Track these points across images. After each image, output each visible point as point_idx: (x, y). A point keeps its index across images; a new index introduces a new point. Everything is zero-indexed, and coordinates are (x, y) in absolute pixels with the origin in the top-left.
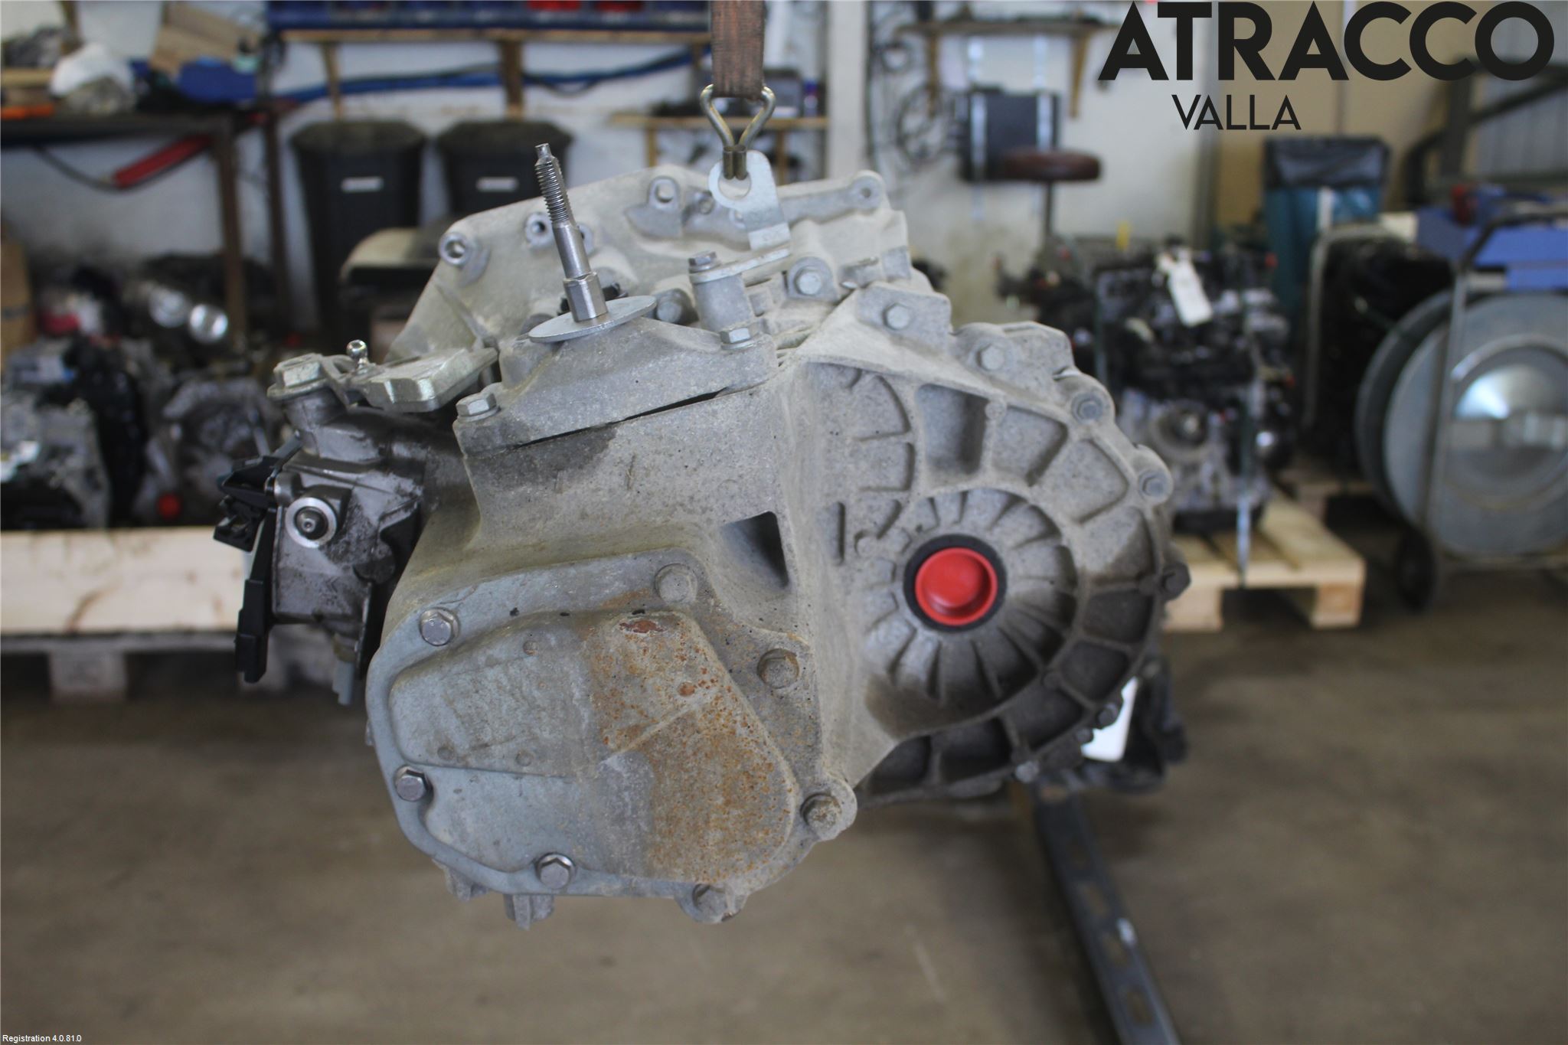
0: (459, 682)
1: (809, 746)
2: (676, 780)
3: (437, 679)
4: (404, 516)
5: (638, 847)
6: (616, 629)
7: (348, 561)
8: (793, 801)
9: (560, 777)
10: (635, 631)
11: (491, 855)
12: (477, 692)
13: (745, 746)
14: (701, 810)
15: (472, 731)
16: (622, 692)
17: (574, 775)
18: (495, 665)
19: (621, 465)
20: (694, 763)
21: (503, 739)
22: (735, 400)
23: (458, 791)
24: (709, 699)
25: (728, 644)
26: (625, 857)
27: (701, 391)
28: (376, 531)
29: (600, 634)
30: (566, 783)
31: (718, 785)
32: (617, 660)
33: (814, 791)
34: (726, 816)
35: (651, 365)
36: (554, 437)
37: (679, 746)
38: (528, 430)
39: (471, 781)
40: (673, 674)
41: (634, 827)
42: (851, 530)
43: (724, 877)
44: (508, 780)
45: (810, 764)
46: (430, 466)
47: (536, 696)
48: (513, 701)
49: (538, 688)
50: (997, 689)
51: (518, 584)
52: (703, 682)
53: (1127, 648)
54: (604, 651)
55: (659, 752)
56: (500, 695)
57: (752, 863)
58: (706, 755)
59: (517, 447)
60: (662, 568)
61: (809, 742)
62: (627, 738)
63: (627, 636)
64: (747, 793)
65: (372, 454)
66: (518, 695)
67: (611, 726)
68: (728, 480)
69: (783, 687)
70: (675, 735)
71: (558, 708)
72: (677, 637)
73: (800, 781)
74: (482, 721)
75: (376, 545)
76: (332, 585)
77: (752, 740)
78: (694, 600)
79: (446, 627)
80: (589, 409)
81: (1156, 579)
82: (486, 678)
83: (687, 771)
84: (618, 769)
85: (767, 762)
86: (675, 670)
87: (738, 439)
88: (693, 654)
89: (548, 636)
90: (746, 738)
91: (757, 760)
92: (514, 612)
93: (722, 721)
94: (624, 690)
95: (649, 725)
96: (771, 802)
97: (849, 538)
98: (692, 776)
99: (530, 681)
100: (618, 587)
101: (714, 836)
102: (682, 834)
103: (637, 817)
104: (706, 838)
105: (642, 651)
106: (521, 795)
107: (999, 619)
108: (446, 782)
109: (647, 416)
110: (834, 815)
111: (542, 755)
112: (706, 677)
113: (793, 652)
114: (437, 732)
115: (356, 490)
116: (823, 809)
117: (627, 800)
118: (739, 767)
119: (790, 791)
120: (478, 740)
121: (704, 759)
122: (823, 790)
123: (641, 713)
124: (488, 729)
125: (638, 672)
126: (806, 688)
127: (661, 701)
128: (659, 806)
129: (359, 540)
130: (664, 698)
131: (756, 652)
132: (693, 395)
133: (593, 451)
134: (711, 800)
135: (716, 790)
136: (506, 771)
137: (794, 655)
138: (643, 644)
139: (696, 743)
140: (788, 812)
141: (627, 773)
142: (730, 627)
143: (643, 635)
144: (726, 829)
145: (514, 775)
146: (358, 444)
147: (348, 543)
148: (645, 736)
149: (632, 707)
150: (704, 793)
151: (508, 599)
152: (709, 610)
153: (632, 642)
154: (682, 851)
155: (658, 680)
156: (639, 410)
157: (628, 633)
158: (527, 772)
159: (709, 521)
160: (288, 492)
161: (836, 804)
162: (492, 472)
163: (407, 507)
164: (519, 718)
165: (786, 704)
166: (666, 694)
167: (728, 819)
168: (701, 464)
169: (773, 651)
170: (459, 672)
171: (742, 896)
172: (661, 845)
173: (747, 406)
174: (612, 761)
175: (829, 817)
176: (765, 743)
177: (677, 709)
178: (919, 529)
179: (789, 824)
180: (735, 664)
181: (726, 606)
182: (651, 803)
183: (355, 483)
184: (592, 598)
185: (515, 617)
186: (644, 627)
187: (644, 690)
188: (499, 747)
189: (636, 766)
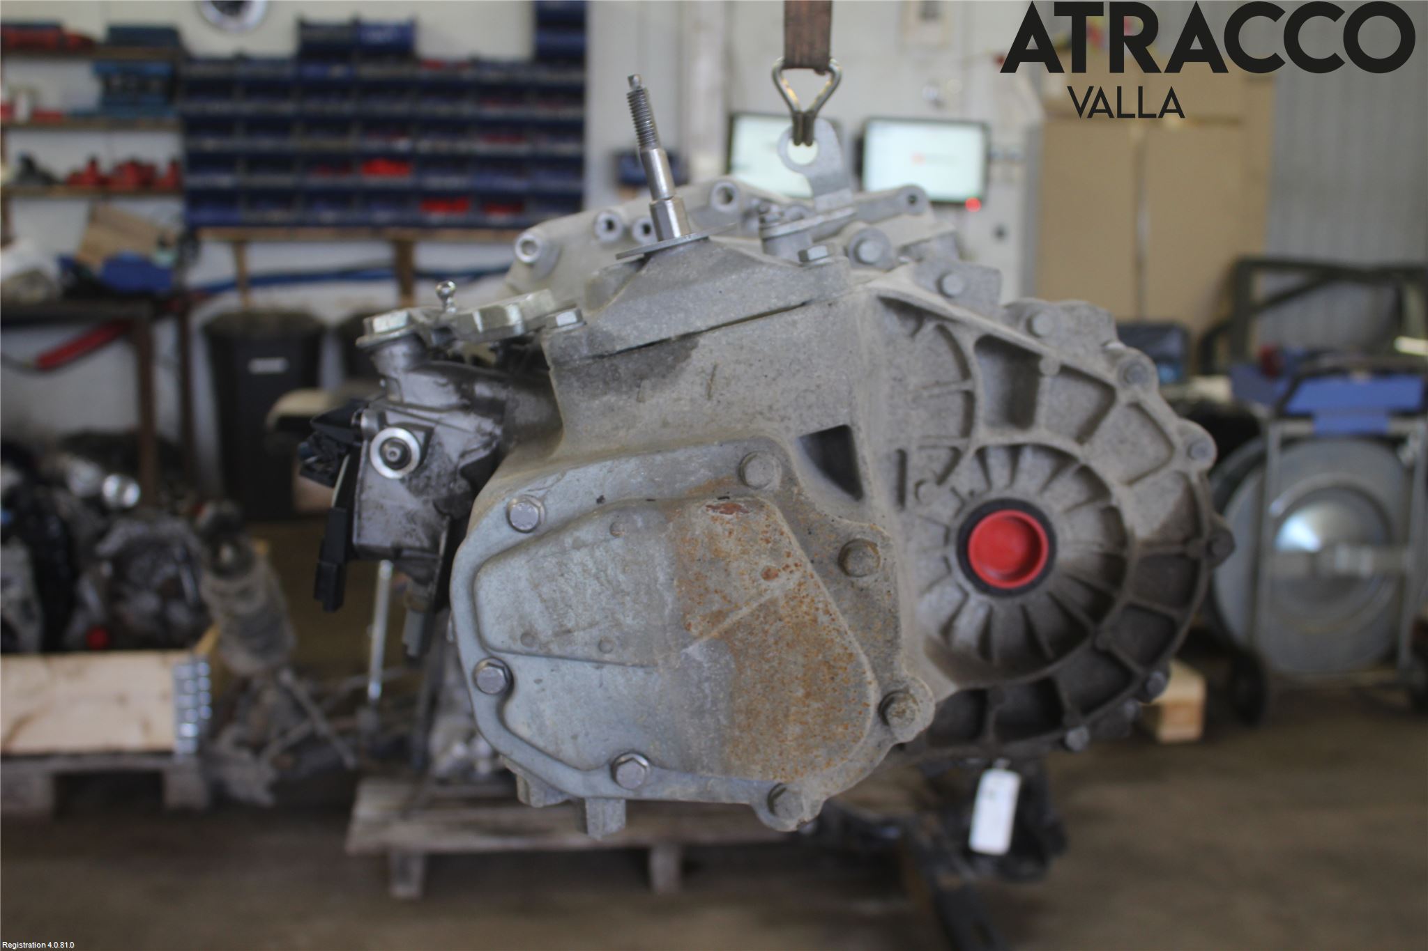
0: (546, 564)
1: (889, 641)
2: (756, 671)
3: (523, 562)
4: (483, 454)
5: (717, 742)
6: (702, 511)
7: (428, 494)
8: (874, 696)
9: (642, 666)
10: (722, 512)
11: (568, 751)
12: (562, 575)
13: (827, 634)
14: (781, 702)
15: (555, 617)
16: (706, 576)
17: (656, 665)
18: (581, 547)
19: (703, 375)
20: (775, 652)
21: (586, 625)
22: (814, 312)
23: (538, 681)
24: (792, 585)
25: (810, 533)
26: (703, 752)
27: (781, 304)
28: (456, 467)
29: (686, 515)
30: (646, 673)
31: (799, 676)
32: (702, 542)
33: (893, 688)
34: (806, 709)
35: (734, 277)
36: (640, 347)
37: (761, 635)
38: (614, 340)
39: (552, 670)
40: (757, 557)
41: (713, 720)
42: (912, 477)
43: (802, 775)
44: (588, 668)
45: (889, 660)
46: (510, 405)
47: (621, 580)
48: (598, 585)
49: (624, 572)
50: (1049, 652)
51: (605, 470)
52: (787, 566)
53: (1174, 613)
54: (689, 533)
55: (741, 641)
56: (585, 579)
57: (830, 760)
58: (788, 644)
59: (602, 357)
60: (748, 455)
61: (889, 637)
62: (710, 624)
63: (713, 517)
64: (827, 685)
65: (454, 399)
66: (603, 579)
67: (694, 612)
68: (806, 391)
69: (865, 575)
70: (757, 623)
71: (642, 593)
72: (762, 519)
73: (879, 679)
74: (567, 605)
75: (455, 480)
76: (411, 517)
77: (834, 629)
78: (778, 488)
79: (534, 512)
80: (674, 317)
81: (1202, 542)
82: (572, 560)
83: (768, 661)
84: (699, 658)
85: (848, 651)
86: (759, 553)
87: (816, 349)
88: (777, 537)
89: (635, 517)
90: (828, 627)
91: (838, 650)
92: (600, 500)
93: (804, 608)
94: (709, 574)
95: (732, 611)
96: (851, 695)
97: (910, 485)
98: (772, 667)
99: (616, 564)
100: (703, 475)
101: (793, 730)
102: (761, 728)
103: (717, 710)
104: (785, 732)
105: (727, 533)
106: (601, 685)
107: (1050, 583)
108: (527, 671)
109: (730, 327)
110: (913, 712)
111: (624, 643)
112: (790, 561)
113: (875, 542)
114: (521, 617)
115: (438, 429)
116: (902, 705)
117: (707, 691)
118: (820, 657)
119: (870, 683)
120: (562, 626)
121: (785, 648)
122: (901, 687)
123: (724, 598)
124: (571, 614)
125: (723, 555)
126: (886, 579)
127: (744, 585)
128: (739, 697)
129: (439, 476)
130: (748, 582)
131: (837, 542)
132: (774, 307)
133: (677, 360)
134: (791, 692)
135: (797, 681)
136: (588, 660)
137: (876, 545)
138: (729, 526)
139: (778, 631)
140: (868, 705)
141: (707, 663)
142: (812, 516)
143: (728, 517)
144: (806, 723)
145: (595, 665)
146: (441, 389)
147: (429, 478)
148: (727, 623)
149: (716, 592)
150: (784, 684)
151: (595, 486)
152: (792, 498)
153: (718, 523)
154: (761, 747)
155: (743, 564)
156: (722, 319)
157: (714, 514)
158: (608, 660)
159: (788, 429)
160: (375, 425)
161: (915, 702)
162: (578, 380)
163: (486, 445)
164: (604, 604)
165: (866, 596)
166: (751, 578)
167: (807, 713)
168: (780, 373)
169: (855, 541)
170: (546, 555)
171: (817, 801)
172: (740, 740)
173: (826, 316)
174: (694, 650)
175: (908, 712)
176: (846, 633)
177: (760, 594)
178: (972, 493)
179: (869, 718)
180: (816, 554)
181: (809, 495)
182: (731, 695)
183: (438, 422)
184: (677, 486)
185: (601, 505)
186: (730, 509)
187: (727, 572)
188: (582, 633)
189: (717, 655)
